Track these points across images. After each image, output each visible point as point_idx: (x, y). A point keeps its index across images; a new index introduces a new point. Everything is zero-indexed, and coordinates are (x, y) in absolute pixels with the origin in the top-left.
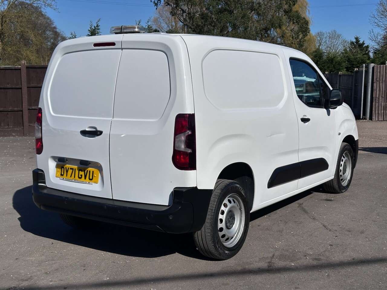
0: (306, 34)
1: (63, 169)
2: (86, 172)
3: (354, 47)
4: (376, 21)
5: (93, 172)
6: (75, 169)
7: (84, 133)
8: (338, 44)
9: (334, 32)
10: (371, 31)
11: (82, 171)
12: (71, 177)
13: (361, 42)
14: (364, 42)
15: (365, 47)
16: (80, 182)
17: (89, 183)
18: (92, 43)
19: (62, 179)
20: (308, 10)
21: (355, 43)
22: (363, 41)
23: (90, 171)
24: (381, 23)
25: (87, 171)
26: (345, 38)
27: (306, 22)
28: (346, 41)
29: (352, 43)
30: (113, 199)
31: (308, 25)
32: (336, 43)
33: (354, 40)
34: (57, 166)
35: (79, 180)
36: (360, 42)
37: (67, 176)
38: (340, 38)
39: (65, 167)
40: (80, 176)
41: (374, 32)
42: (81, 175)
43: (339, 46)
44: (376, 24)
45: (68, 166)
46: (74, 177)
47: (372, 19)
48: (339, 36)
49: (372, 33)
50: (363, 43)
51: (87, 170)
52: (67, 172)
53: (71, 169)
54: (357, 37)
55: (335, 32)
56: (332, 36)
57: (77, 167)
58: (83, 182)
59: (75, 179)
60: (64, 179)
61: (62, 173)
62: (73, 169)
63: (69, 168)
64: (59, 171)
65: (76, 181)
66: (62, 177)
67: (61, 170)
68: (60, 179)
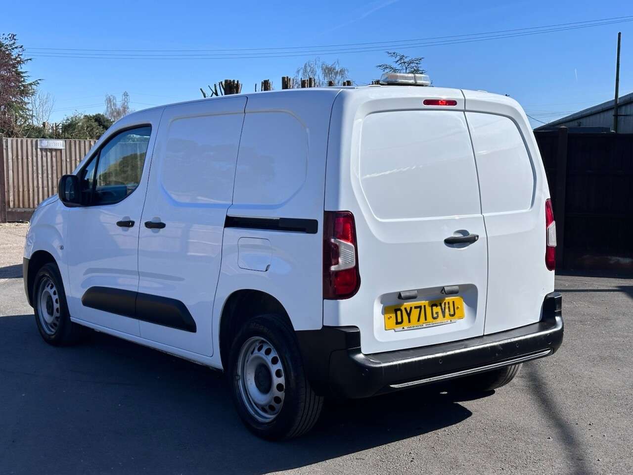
1: (399, 313)
2: (443, 305)
5: (454, 302)
6: (425, 306)
7: (450, 242)
11: (437, 306)
12: (418, 321)
16: (436, 325)
17: (451, 321)
19: (401, 329)
23: (449, 303)
25: (445, 303)
34: (385, 311)
35: (436, 321)
37: (409, 321)
39: (403, 308)
40: (435, 316)
42: (437, 313)
45: (407, 305)
46: (426, 320)
51: (445, 301)
52: (409, 315)
53: (416, 308)
57: (428, 302)
58: (442, 323)
59: (426, 322)
60: (406, 328)
61: (399, 320)
62: (420, 307)
63: (411, 308)
64: (391, 317)
65: (430, 324)
66: (399, 327)
67: (395, 314)
68: (395, 331)
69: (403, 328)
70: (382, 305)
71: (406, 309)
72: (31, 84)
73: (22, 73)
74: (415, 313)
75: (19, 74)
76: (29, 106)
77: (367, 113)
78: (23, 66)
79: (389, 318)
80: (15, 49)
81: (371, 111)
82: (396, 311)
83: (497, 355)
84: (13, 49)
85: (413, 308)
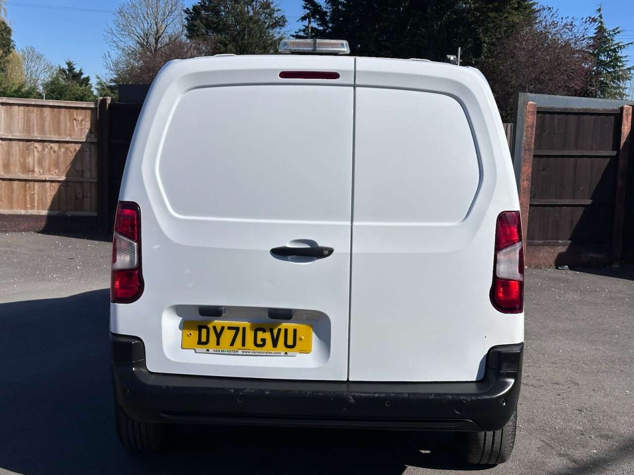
0: (9, 50)
1: (204, 331)
2: (275, 332)
3: (67, 78)
4: (115, 39)
5: (295, 331)
6: (244, 329)
7: (280, 253)
8: (39, 70)
9: (31, 50)
10: (107, 55)
11: (264, 331)
12: (232, 344)
13: (77, 70)
14: (82, 71)
15: (84, 78)
16: (259, 354)
17: (286, 353)
18: (275, 70)
19: (205, 350)
20: (4, 9)
21: (66, 71)
22: (80, 69)
23: (286, 331)
24: (122, 43)
25: (279, 330)
26: (51, 62)
27: (7, 30)
28: (51, 66)
29: (62, 71)
30: (350, 380)
31: (10, 35)
32: (35, 69)
33: (66, 67)
34: (184, 326)
35: (259, 349)
36: (75, 70)
37: (218, 344)
38: (42, 60)
39: (210, 326)
40: (259, 342)
41: (112, 57)
42: (264, 340)
43: (40, 73)
44: (114, 45)
45: (218, 323)
46: (243, 345)
47: (108, 35)
48: (39, 57)
49: (109, 59)
50: (81, 74)
51: (279, 327)
52: (218, 336)
53: (230, 328)
54: (70, 62)
55: (33, 50)
56: (28, 56)
57: (250, 324)
58: (270, 353)
59: (243, 348)
60: (211, 351)
61: (204, 339)
62: (237, 329)
63: (223, 328)
64: (191, 334)
65: (249, 352)
66: (203, 349)
67: (198, 332)
68: (196, 352)
69: (208, 350)
70: (181, 318)
71: (214, 328)
72: (629, 69)
73: (622, 57)
74: (228, 335)
75: (617, 59)
76: (627, 92)
77: (188, 88)
78: (624, 50)
79: (188, 336)
80: (617, 34)
81: (198, 85)
82: (200, 328)
83: (345, 409)
84: (615, 34)
85: (226, 329)
